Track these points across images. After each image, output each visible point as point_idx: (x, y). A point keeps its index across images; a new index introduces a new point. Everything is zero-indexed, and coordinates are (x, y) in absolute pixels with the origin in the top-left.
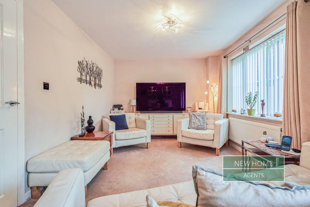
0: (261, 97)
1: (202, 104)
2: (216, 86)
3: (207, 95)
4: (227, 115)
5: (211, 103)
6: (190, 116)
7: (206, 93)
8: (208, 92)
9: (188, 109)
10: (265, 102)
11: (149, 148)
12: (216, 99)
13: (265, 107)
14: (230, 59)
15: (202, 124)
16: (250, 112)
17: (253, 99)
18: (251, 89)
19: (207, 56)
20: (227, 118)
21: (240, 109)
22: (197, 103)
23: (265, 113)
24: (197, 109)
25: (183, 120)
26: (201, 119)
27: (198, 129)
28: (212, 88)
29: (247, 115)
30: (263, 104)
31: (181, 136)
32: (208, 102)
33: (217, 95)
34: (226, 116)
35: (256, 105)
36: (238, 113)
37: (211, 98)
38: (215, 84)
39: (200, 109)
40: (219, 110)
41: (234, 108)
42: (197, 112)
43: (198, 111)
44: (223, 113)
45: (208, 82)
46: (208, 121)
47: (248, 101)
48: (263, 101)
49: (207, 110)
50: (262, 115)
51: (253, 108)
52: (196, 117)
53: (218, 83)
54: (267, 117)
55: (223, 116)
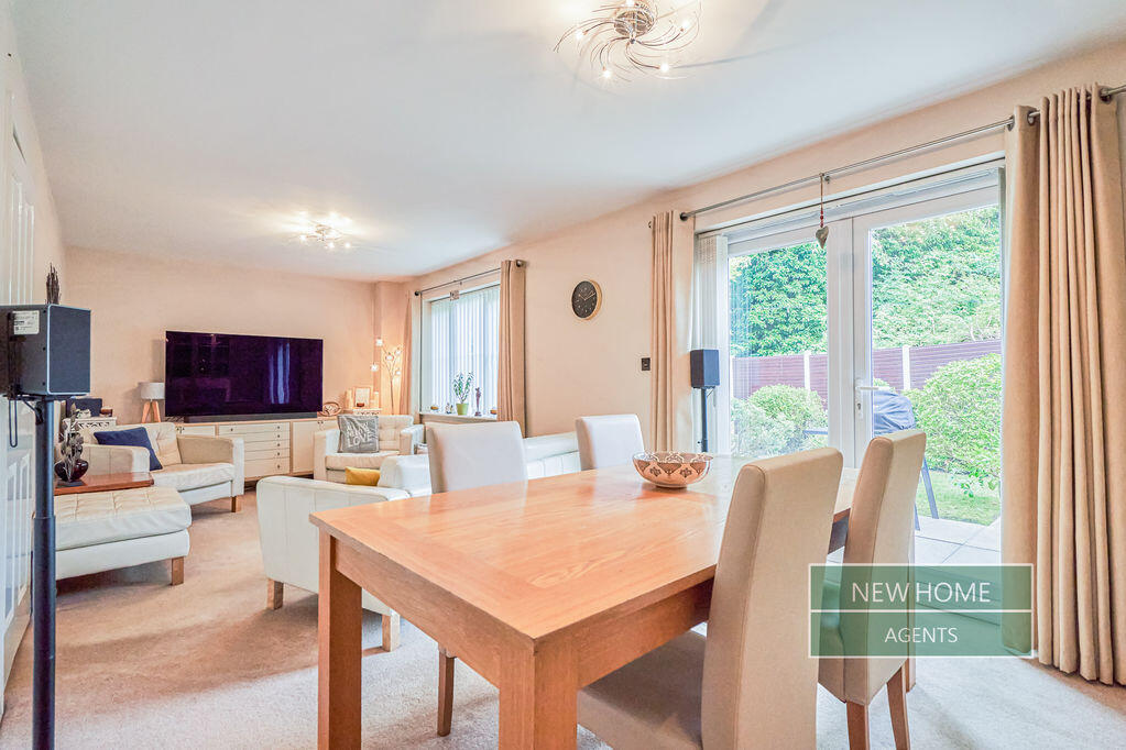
0: (476, 383)
1: (363, 395)
2: (398, 352)
3: (375, 373)
4: (421, 416)
5: (385, 391)
6: (341, 424)
7: (375, 368)
8: (380, 365)
9: (327, 407)
10: (482, 391)
11: (240, 509)
12: (397, 381)
13: (481, 399)
14: (426, 300)
15: (369, 440)
16: (460, 409)
17: (464, 386)
18: (463, 368)
19: (376, 279)
20: (421, 423)
21: (445, 405)
22: (350, 392)
23: (481, 410)
24: (351, 406)
25: (328, 433)
26: (367, 429)
27: (360, 451)
28: (390, 358)
29: (456, 415)
30: (478, 395)
31: (325, 470)
32: (377, 388)
33: (399, 373)
34: (418, 419)
35: (470, 397)
36: (442, 412)
37: (384, 380)
38: (395, 348)
39: (358, 405)
40: (405, 408)
41: (434, 403)
42: (352, 412)
43: (357, 411)
44: (413, 413)
45: (380, 342)
46: (382, 433)
47: (458, 390)
48: (478, 390)
49: (377, 409)
50: (477, 414)
51: (466, 402)
52: (355, 424)
53: (402, 346)
54: (483, 416)
55: (412, 418)
